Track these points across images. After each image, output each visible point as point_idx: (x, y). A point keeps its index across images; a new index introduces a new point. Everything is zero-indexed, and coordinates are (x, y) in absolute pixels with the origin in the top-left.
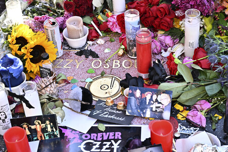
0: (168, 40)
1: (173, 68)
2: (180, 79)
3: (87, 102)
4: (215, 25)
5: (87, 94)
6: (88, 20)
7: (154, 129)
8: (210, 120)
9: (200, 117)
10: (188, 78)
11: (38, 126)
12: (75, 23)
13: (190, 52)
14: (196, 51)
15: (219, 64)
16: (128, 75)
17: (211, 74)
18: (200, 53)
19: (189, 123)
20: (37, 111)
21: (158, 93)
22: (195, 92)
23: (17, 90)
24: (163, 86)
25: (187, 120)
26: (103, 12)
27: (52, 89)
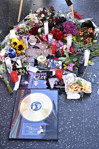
0: (62, 44)
1: (63, 53)
2: (65, 56)
3: (36, 63)
4: (77, 39)
5: (36, 61)
6: (36, 36)
7: (56, 72)
8: (74, 69)
9: (71, 68)
10: (67, 56)
11: (21, 71)
12: (32, 37)
13: (69, 48)
14: (70, 47)
15: (77, 51)
16: (49, 55)
17: (75, 55)
18: (72, 48)
19: (67, 70)
20: (20, 66)
21: (58, 61)
22: (70, 60)
23: (14, 59)
24: (60, 58)
25: (67, 69)
26: (41, 34)
27: (25, 59)
